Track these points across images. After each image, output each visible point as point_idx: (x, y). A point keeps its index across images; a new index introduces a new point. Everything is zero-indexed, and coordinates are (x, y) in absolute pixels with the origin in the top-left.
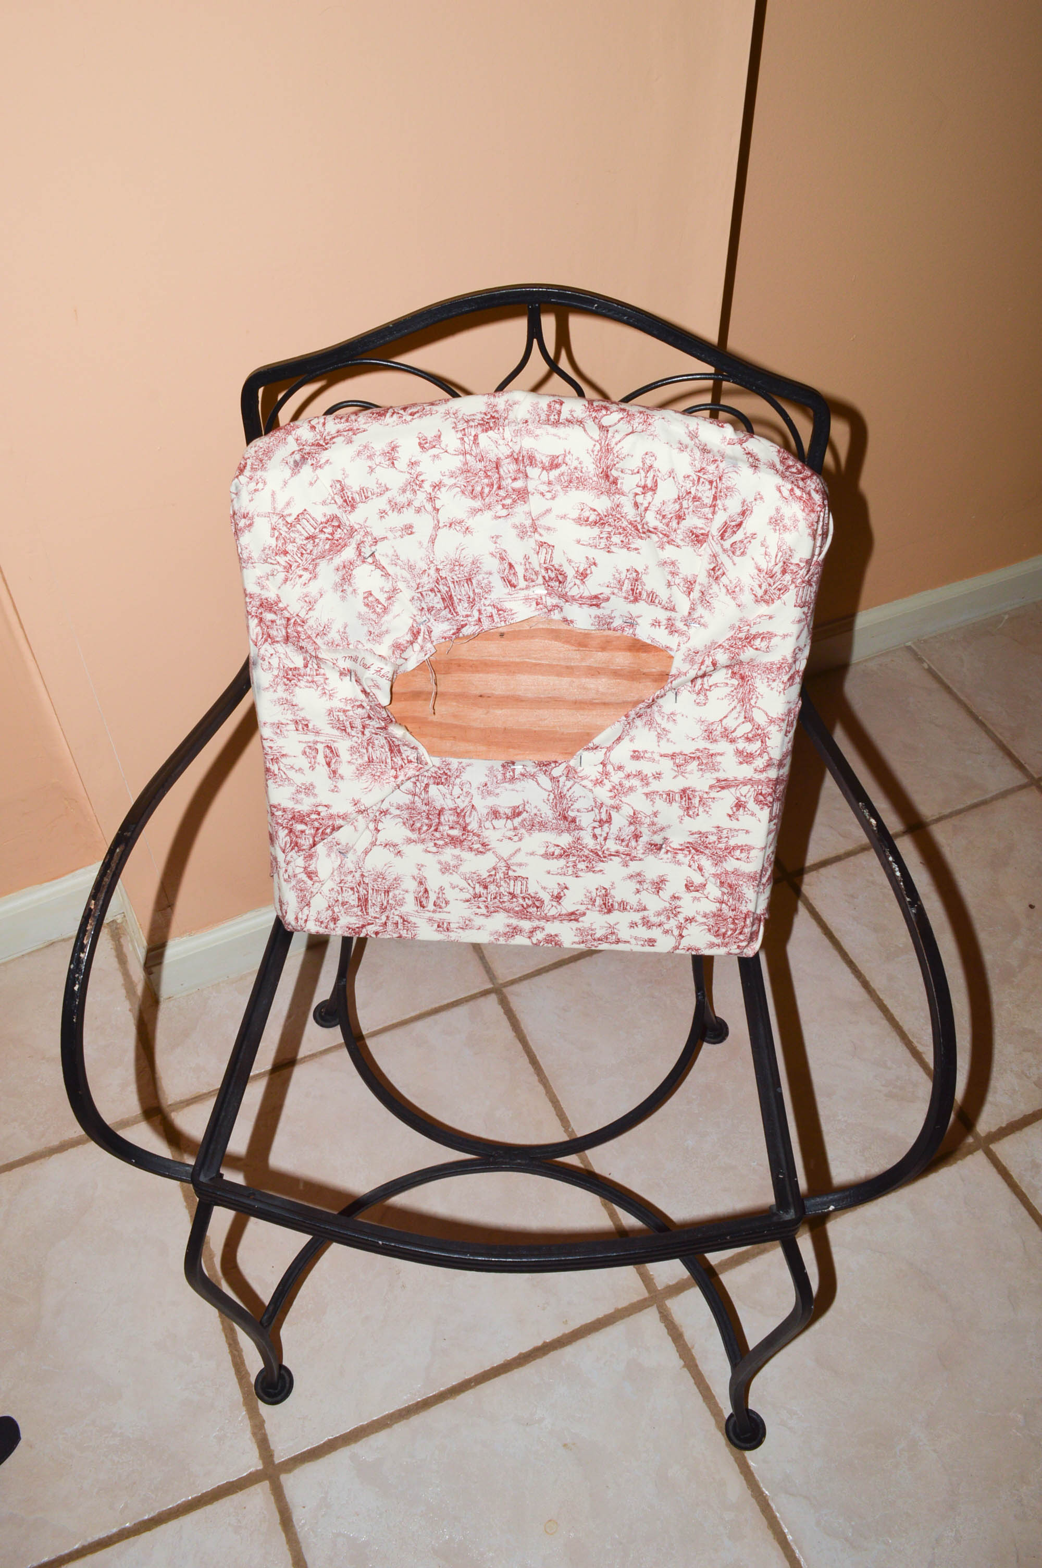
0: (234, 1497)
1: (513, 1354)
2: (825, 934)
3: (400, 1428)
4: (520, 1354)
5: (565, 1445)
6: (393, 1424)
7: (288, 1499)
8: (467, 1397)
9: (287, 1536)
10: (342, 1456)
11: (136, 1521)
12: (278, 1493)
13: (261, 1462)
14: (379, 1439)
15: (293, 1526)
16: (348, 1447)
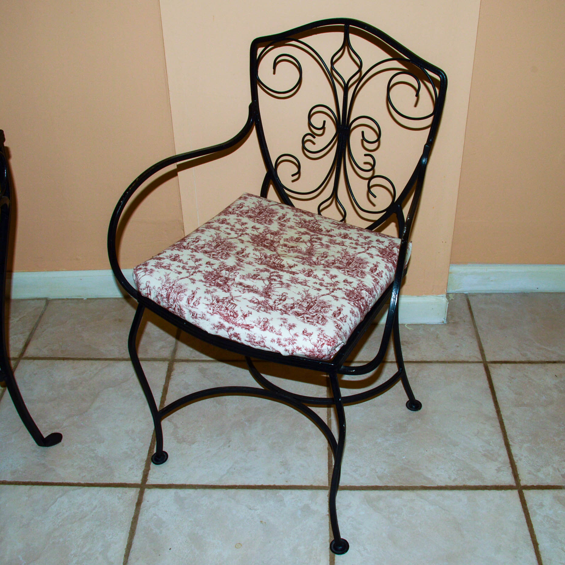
0: (124, 488)
1: (259, 483)
2: (490, 388)
3: (199, 491)
4: (262, 485)
5: (261, 522)
6: (198, 489)
7: (144, 497)
8: (233, 491)
9: (136, 508)
10: (172, 491)
11: (85, 482)
12: (141, 494)
13: (141, 481)
14: (191, 491)
15: (140, 506)
16: (176, 489)
